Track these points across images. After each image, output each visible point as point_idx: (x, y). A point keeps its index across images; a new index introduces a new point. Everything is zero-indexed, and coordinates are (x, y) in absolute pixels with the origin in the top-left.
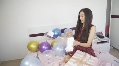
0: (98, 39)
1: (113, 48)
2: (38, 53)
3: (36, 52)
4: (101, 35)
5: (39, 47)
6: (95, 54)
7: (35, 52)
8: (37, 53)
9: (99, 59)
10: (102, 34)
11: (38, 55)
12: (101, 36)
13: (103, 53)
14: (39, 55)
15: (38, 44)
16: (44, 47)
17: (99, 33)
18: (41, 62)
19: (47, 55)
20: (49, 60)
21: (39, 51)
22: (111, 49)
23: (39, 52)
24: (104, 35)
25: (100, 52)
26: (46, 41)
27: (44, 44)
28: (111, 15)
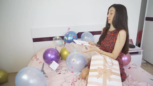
1: (145, 62)
2: (43, 64)
4: (130, 43)
10: (132, 43)
11: (43, 67)
18: (47, 77)
22: (142, 64)
24: (135, 44)
26: (56, 48)
27: (50, 52)
28: (145, 17)
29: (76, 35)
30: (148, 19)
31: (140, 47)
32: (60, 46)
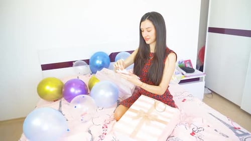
0: (183, 74)
1: (210, 92)
2: (61, 102)
3: (57, 100)
4: (188, 65)
5: (63, 90)
6: (175, 103)
7: (54, 101)
8: (57, 103)
9: (181, 111)
10: (191, 65)
11: (60, 106)
12: (188, 68)
13: (189, 100)
14: (62, 107)
15: (60, 84)
16: (72, 90)
17: (186, 61)
18: (67, 120)
19: (79, 106)
20: (84, 116)
21: (63, 99)
22: (206, 95)
23: (64, 101)
24: (194, 67)
25: (184, 100)
26: (78, 77)
27: (74, 84)
28: (208, 27)
29: (108, 58)
30: (212, 30)
31: (202, 71)
32: (84, 75)
